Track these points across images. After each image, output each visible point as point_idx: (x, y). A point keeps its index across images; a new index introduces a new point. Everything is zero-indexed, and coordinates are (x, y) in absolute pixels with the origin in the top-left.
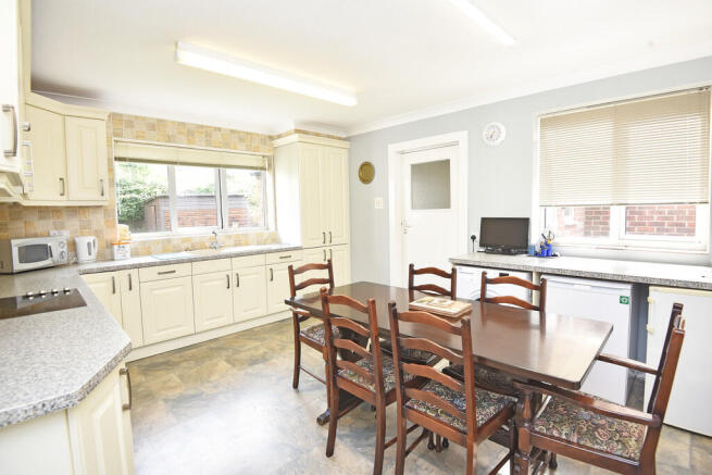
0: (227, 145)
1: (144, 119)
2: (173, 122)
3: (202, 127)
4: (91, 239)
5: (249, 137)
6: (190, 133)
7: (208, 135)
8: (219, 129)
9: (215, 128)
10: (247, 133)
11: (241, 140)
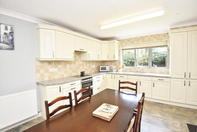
0: (150, 40)
1: (126, 39)
2: (133, 38)
3: (141, 37)
4: (115, 67)
5: (158, 36)
6: (138, 40)
7: (143, 39)
8: (147, 36)
9: (146, 36)
10: (157, 35)
11: (155, 38)
